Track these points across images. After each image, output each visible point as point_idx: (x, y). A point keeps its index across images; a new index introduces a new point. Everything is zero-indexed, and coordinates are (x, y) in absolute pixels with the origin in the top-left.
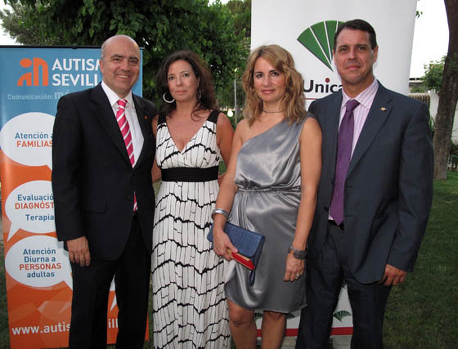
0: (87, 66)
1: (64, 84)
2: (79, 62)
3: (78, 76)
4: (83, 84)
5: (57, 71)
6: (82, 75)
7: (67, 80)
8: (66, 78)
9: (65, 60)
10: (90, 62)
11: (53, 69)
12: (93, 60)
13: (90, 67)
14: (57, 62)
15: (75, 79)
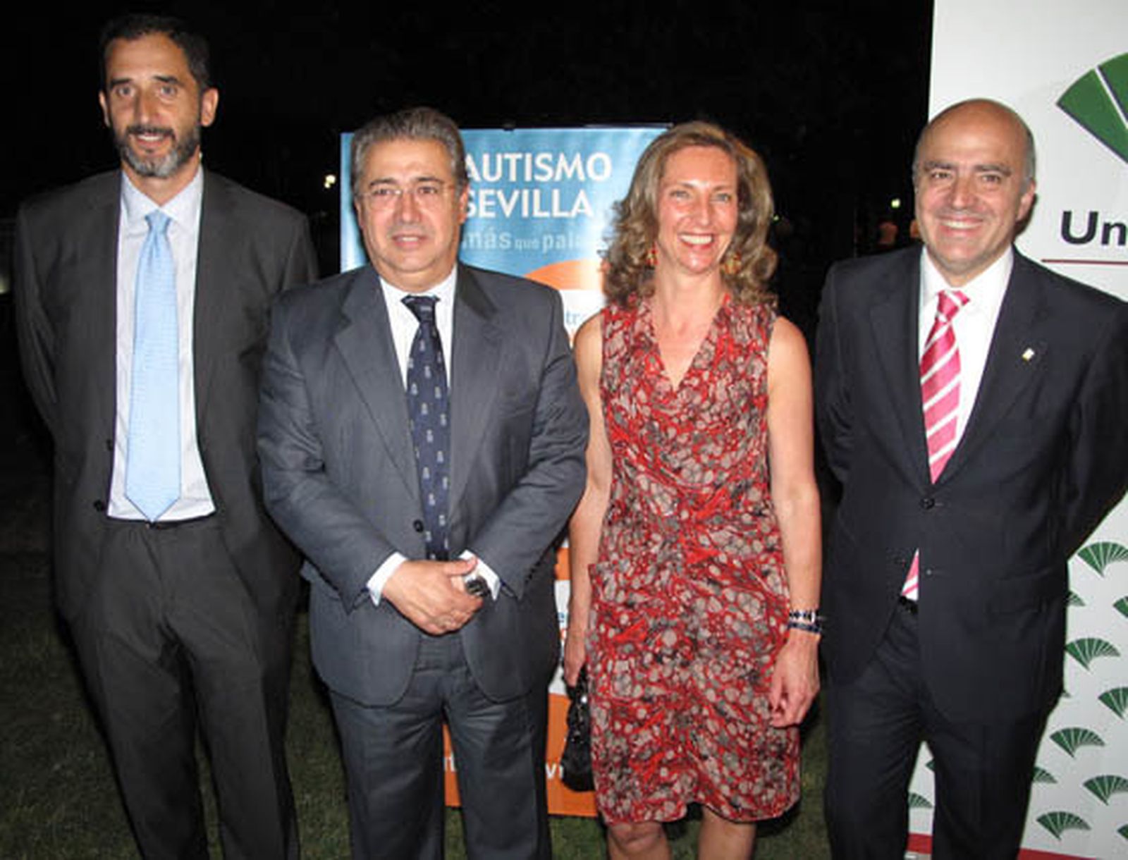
0: (535, 170)
1: (483, 214)
2: (518, 161)
3: (516, 194)
4: (525, 213)
6: (526, 192)
7: (492, 203)
8: (488, 198)
9: (486, 158)
10: (545, 161)
12: (549, 156)
13: (543, 173)
15: (508, 200)
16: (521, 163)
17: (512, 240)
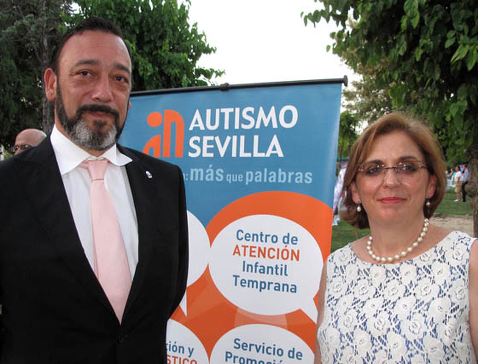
0: (243, 121)
1: (205, 154)
2: (230, 113)
3: (228, 138)
4: (234, 155)
5: (197, 131)
6: (235, 138)
7: (211, 146)
8: (209, 142)
9: (209, 112)
10: (249, 113)
11: (191, 128)
12: (252, 109)
13: (248, 123)
14: (197, 115)
15: (223, 144)
16: (232, 115)
17: (225, 175)
